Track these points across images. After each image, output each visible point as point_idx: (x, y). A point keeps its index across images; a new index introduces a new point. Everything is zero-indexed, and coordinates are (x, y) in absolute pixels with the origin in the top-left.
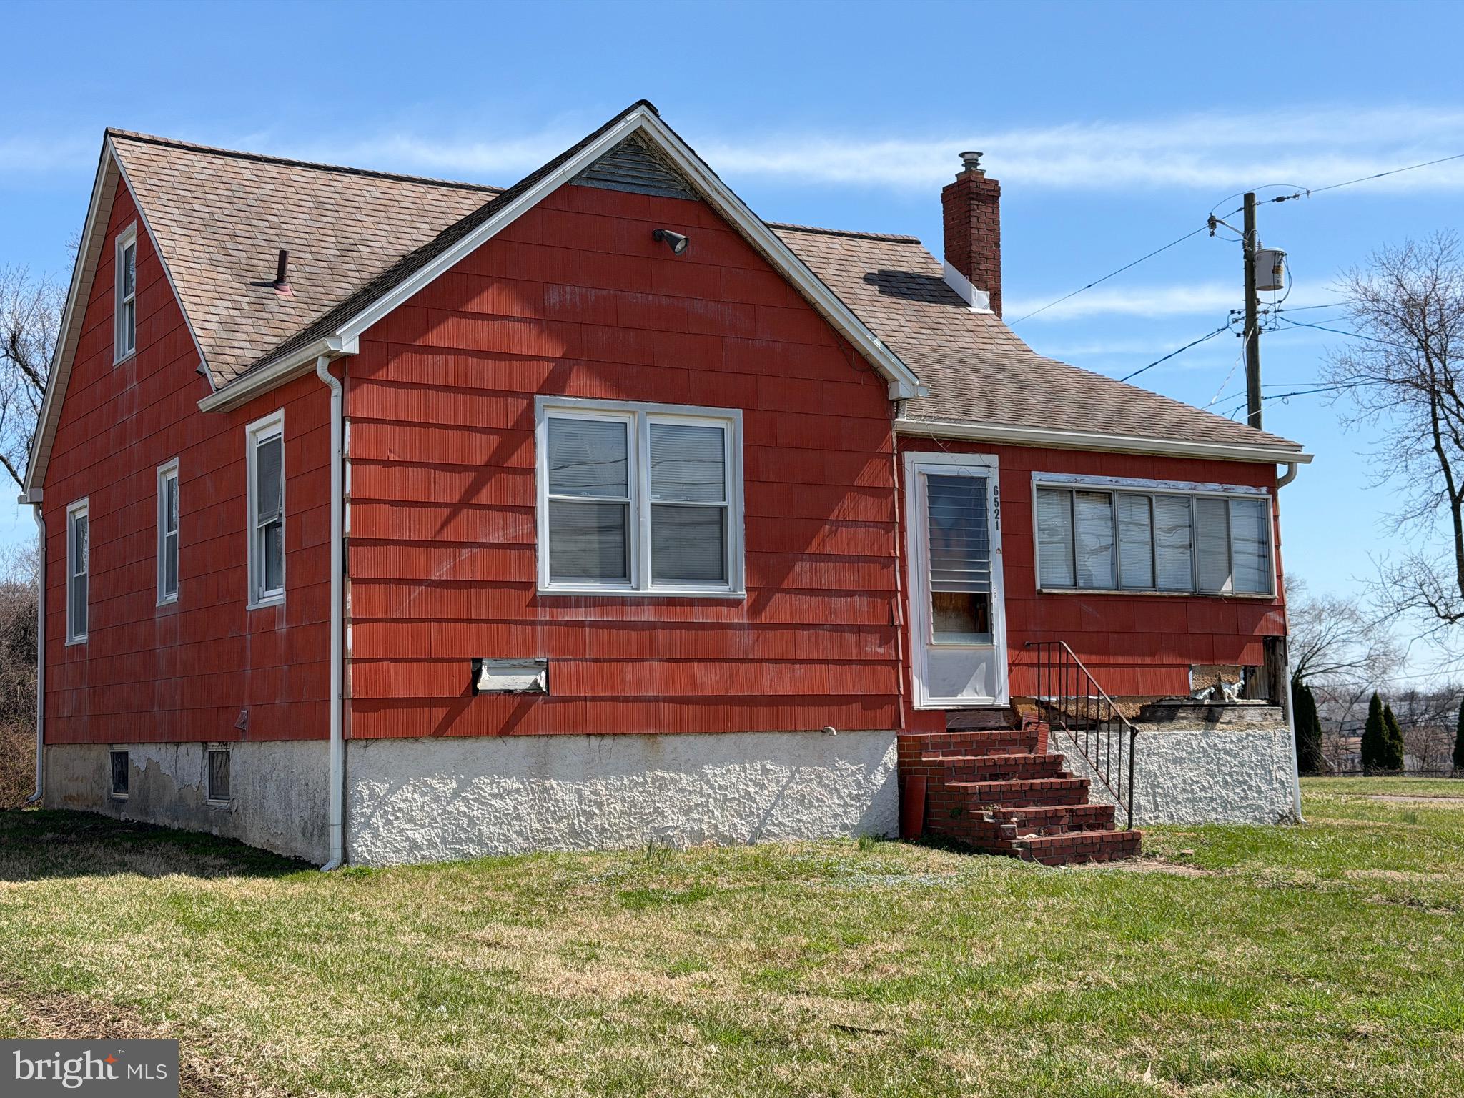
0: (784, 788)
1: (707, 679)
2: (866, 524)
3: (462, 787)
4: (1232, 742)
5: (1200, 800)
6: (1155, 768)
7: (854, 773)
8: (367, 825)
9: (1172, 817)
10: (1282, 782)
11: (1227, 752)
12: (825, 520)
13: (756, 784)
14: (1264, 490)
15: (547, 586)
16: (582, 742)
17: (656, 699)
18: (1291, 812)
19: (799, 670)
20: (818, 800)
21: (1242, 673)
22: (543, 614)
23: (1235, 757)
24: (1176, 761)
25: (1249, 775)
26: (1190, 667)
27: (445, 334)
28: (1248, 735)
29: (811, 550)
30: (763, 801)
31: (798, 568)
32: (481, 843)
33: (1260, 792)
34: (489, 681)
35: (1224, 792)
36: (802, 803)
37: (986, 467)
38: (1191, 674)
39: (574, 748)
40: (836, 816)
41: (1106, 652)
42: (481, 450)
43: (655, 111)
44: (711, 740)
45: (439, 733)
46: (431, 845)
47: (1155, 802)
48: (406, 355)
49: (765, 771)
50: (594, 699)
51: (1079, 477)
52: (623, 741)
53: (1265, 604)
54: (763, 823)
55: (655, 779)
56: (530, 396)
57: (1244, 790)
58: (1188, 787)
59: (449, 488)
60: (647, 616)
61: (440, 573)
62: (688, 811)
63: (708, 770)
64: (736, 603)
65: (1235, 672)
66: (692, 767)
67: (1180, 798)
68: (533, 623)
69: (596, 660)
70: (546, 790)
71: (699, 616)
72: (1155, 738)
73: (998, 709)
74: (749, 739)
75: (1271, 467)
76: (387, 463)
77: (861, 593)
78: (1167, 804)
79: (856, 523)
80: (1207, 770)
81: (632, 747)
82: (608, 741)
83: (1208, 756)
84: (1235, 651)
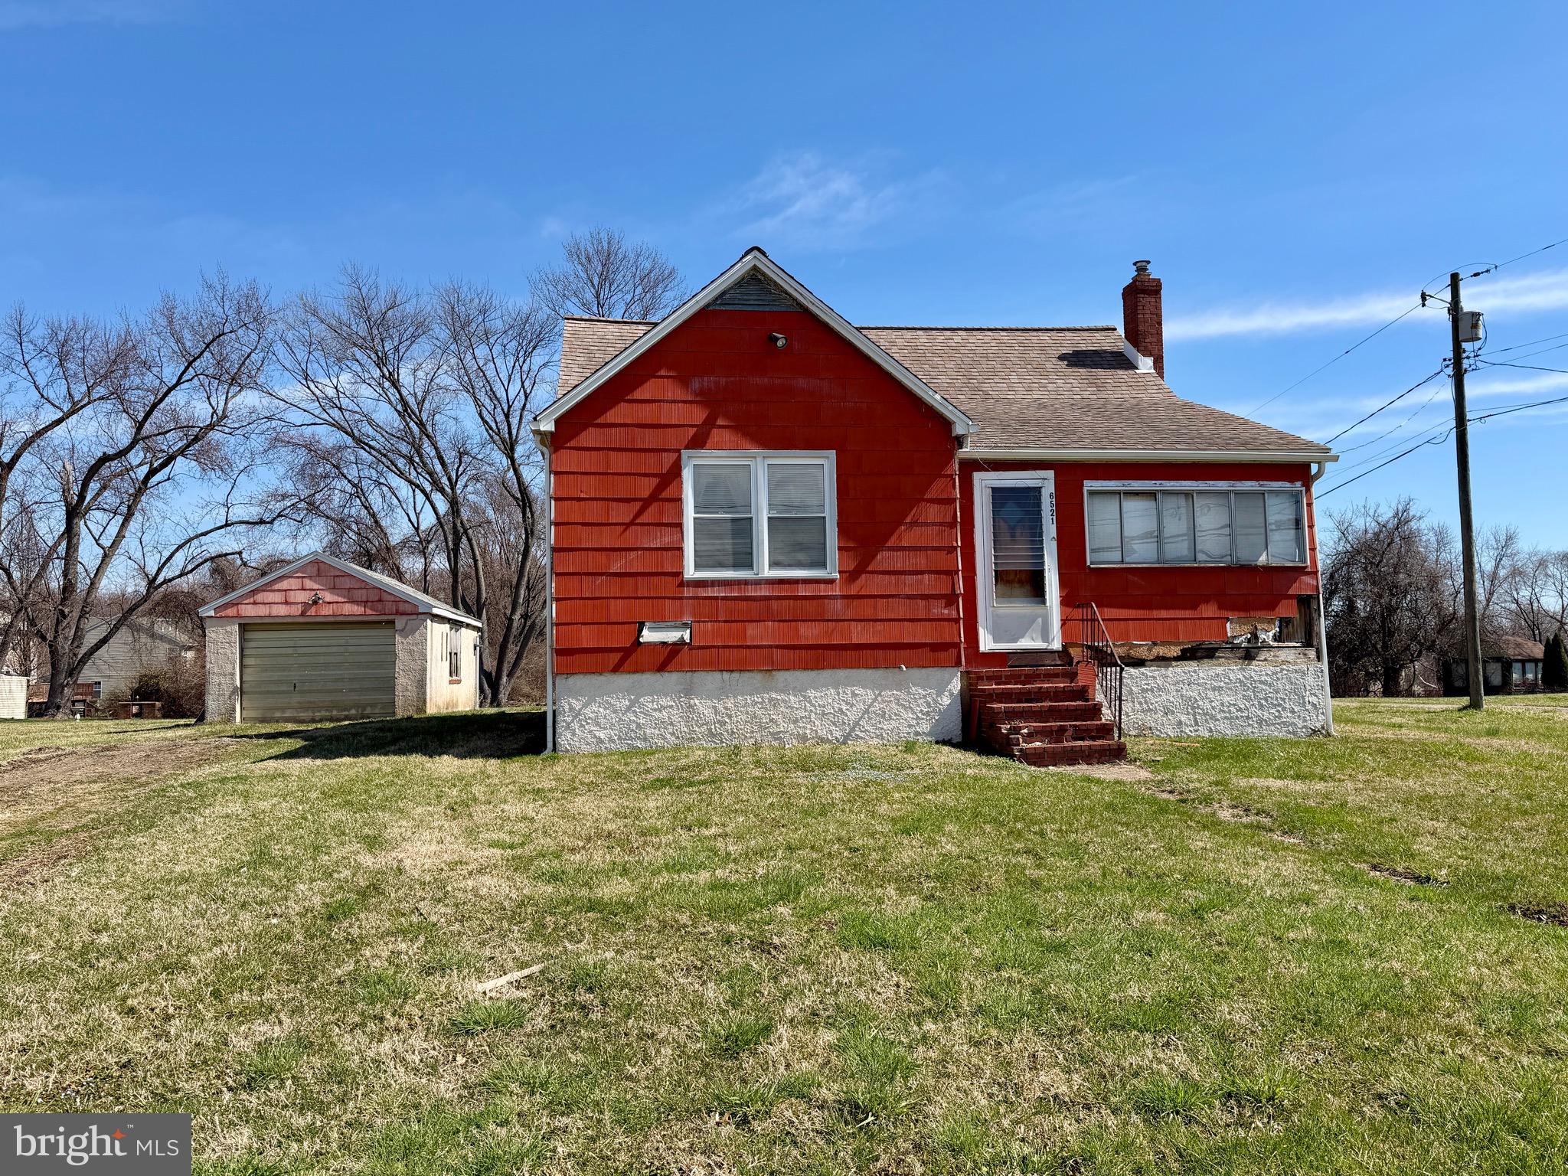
0: (869, 706)
1: (809, 633)
2: (934, 524)
3: (633, 703)
4: (1267, 674)
5: (1237, 718)
6: (1195, 694)
7: (925, 697)
8: (568, 727)
9: (1211, 731)
10: (1314, 705)
11: (1261, 682)
12: (901, 523)
13: (847, 704)
14: (1298, 484)
15: (690, 572)
16: (717, 675)
17: (771, 647)
18: (1323, 728)
19: (879, 626)
20: (896, 715)
21: (1277, 623)
22: (688, 592)
23: (1270, 686)
24: (1214, 689)
25: (1284, 700)
26: (1228, 619)
27: (618, 414)
28: (1282, 670)
29: (889, 544)
30: (852, 716)
31: (879, 557)
32: (645, 740)
33: (1293, 712)
34: (648, 636)
35: (1259, 713)
36: (883, 716)
37: (1046, 482)
38: (1228, 625)
39: (712, 679)
40: (910, 726)
41: (1149, 606)
42: (646, 487)
43: (763, 253)
44: (813, 674)
45: (616, 669)
46: (611, 740)
47: (1196, 719)
48: (591, 430)
49: (854, 695)
50: (724, 647)
51: (1126, 482)
52: (747, 675)
53: (1300, 571)
54: (853, 730)
55: (771, 700)
56: (679, 451)
57: (1278, 711)
58: (1225, 709)
59: (622, 513)
60: (764, 592)
61: (615, 568)
62: (796, 721)
63: (811, 693)
64: (832, 581)
65: (1271, 621)
66: (799, 690)
67: (1219, 716)
68: (681, 598)
69: (725, 622)
70: (691, 706)
71: (802, 591)
72: (1195, 672)
73: (1052, 652)
74: (842, 673)
75: (1306, 466)
76: (579, 499)
77: (930, 572)
78: (1206, 720)
79: (926, 524)
80: (1244, 696)
81: (755, 678)
82: (736, 675)
83: (1245, 685)
84: (1271, 606)
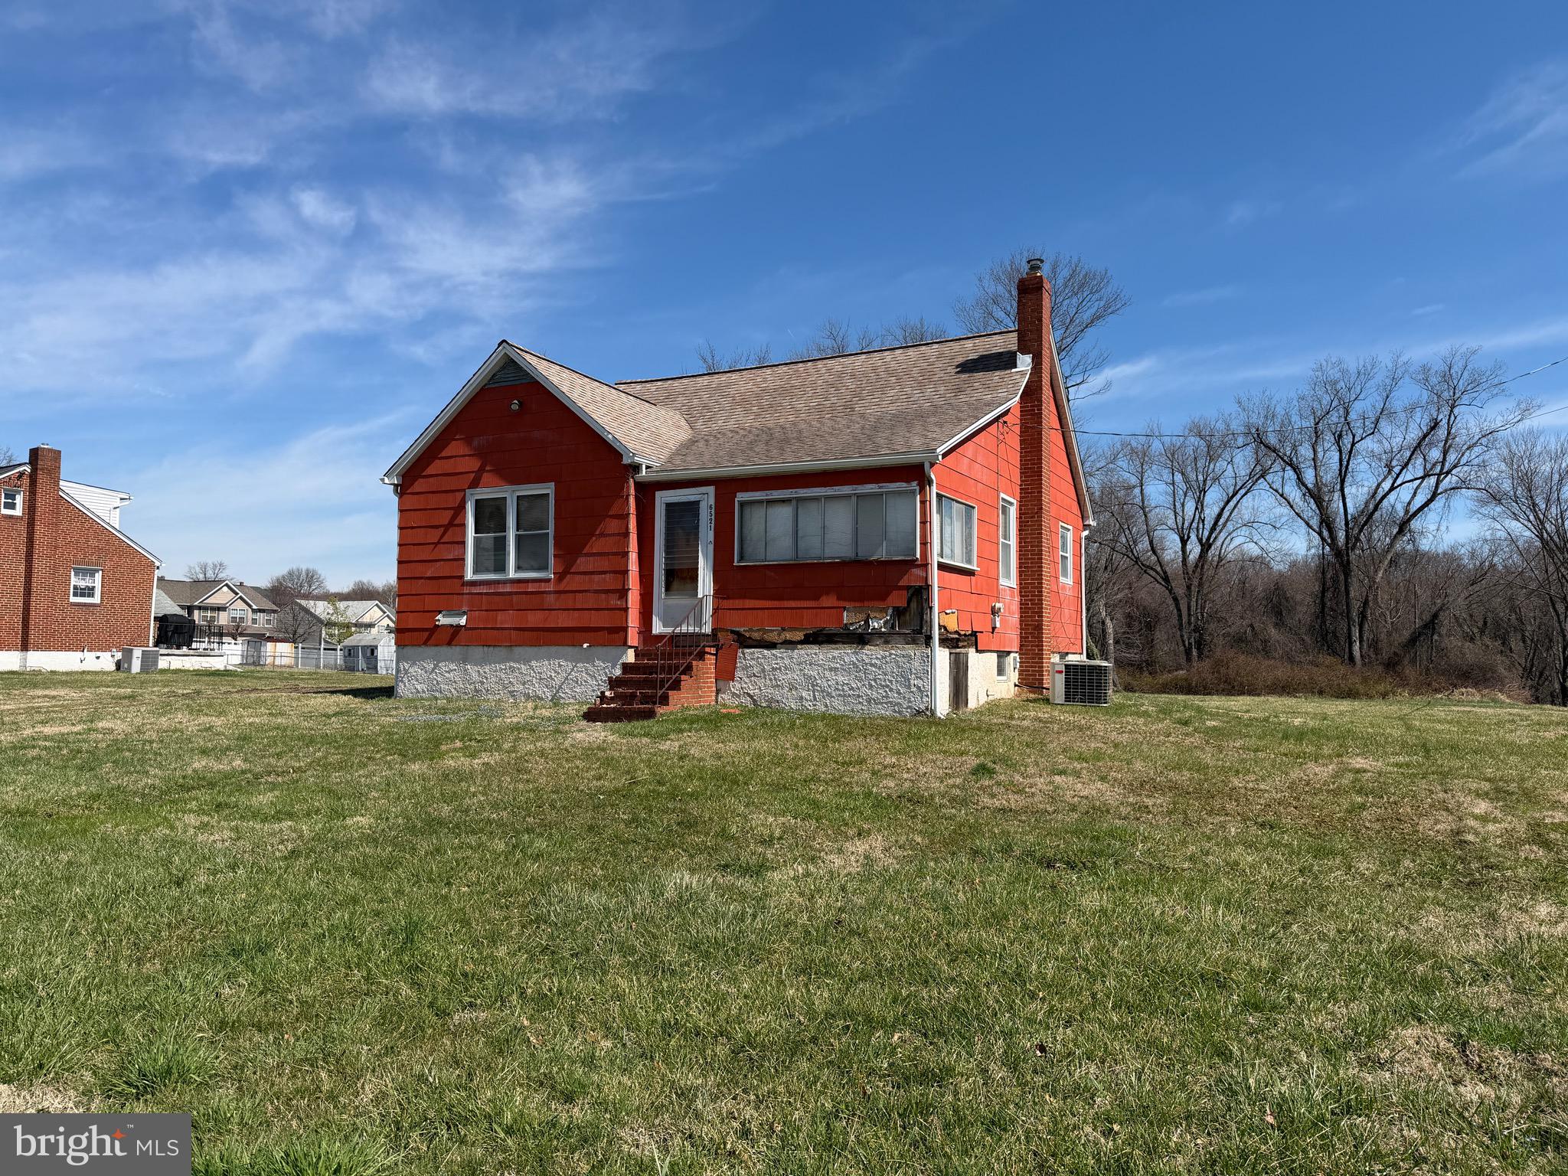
0: (569, 674)
1: (534, 619)
2: (613, 535)
3: (436, 666)
4: (877, 658)
5: (849, 696)
6: (815, 673)
7: (604, 668)
8: (402, 681)
9: (826, 706)
10: (919, 688)
11: (872, 665)
12: (593, 535)
13: (555, 672)
14: (915, 483)
15: (469, 575)
16: (481, 649)
17: (510, 629)
18: (927, 709)
19: (576, 614)
20: (585, 681)
21: (890, 611)
22: (466, 590)
23: (879, 668)
24: (831, 669)
25: (891, 681)
26: (845, 608)
27: (434, 468)
28: (891, 654)
29: (585, 551)
30: (557, 682)
31: (578, 561)
32: (441, 692)
33: (899, 693)
34: (442, 620)
35: (869, 692)
36: (577, 683)
37: (706, 498)
38: (845, 614)
39: (478, 651)
40: (594, 691)
41: (781, 598)
42: (445, 518)
43: (508, 343)
44: (535, 649)
45: (425, 643)
46: (424, 692)
47: (814, 696)
48: (421, 480)
49: (560, 666)
50: (484, 629)
51: (768, 492)
52: (499, 649)
53: (911, 563)
54: (558, 692)
55: (510, 667)
56: (464, 490)
57: (886, 691)
58: (840, 687)
59: (434, 536)
60: (508, 589)
61: (429, 574)
62: (524, 684)
63: (534, 663)
64: (548, 581)
65: (884, 610)
66: (527, 661)
67: (834, 694)
68: (463, 594)
69: (487, 610)
70: (465, 670)
71: (531, 588)
72: (816, 654)
73: (704, 635)
74: (553, 649)
75: (921, 466)
76: (413, 528)
77: (610, 572)
78: (824, 697)
79: (610, 535)
80: (856, 676)
81: (501, 652)
82: (491, 649)
83: (857, 667)
84: (883, 597)
